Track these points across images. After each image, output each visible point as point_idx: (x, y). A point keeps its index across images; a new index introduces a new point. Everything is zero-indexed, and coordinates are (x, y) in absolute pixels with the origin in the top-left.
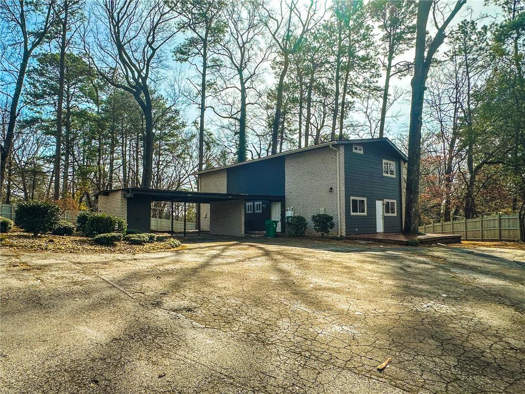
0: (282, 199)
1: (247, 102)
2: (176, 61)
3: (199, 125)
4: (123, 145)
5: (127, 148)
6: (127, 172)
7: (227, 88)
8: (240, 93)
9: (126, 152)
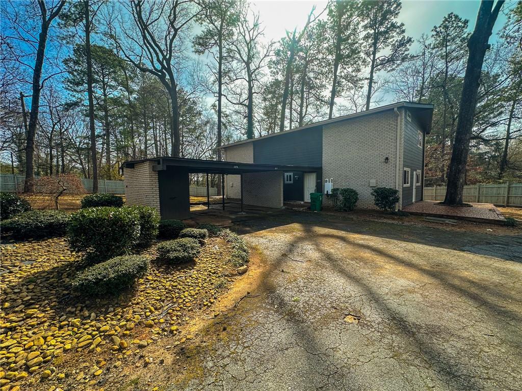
0: (318, 171)
1: (253, 91)
2: (194, 53)
3: (217, 108)
4: (154, 128)
5: (157, 132)
6: (159, 150)
7: (237, 79)
8: (248, 83)
9: (156, 134)
